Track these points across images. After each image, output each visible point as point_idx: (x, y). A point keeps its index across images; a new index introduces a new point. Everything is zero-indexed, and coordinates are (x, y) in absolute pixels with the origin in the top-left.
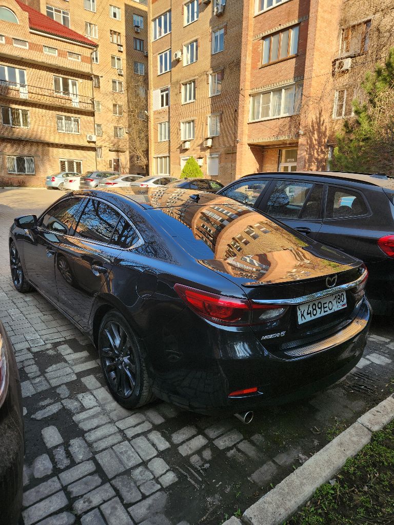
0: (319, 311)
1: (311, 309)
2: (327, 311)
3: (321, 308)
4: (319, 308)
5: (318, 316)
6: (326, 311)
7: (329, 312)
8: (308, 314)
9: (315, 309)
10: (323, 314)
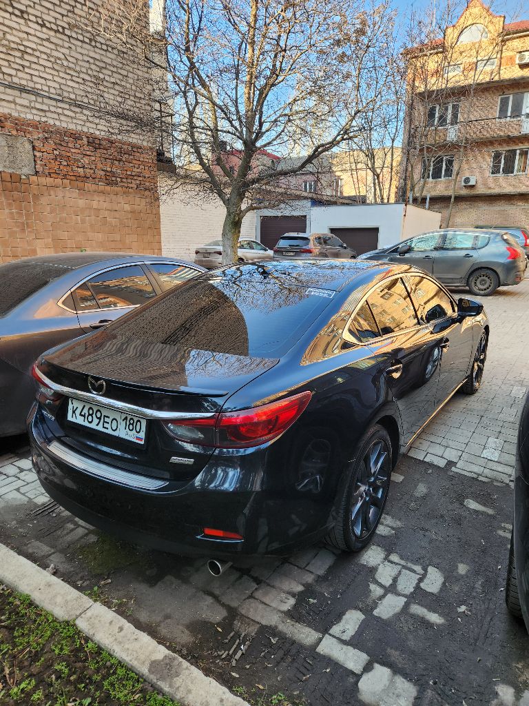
0: (96, 421)
1: (85, 411)
2: (107, 428)
3: (100, 418)
4: (98, 418)
5: (93, 426)
6: (105, 428)
7: (109, 431)
8: (81, 415)
9: (92, 415)
10: (100, 428)
